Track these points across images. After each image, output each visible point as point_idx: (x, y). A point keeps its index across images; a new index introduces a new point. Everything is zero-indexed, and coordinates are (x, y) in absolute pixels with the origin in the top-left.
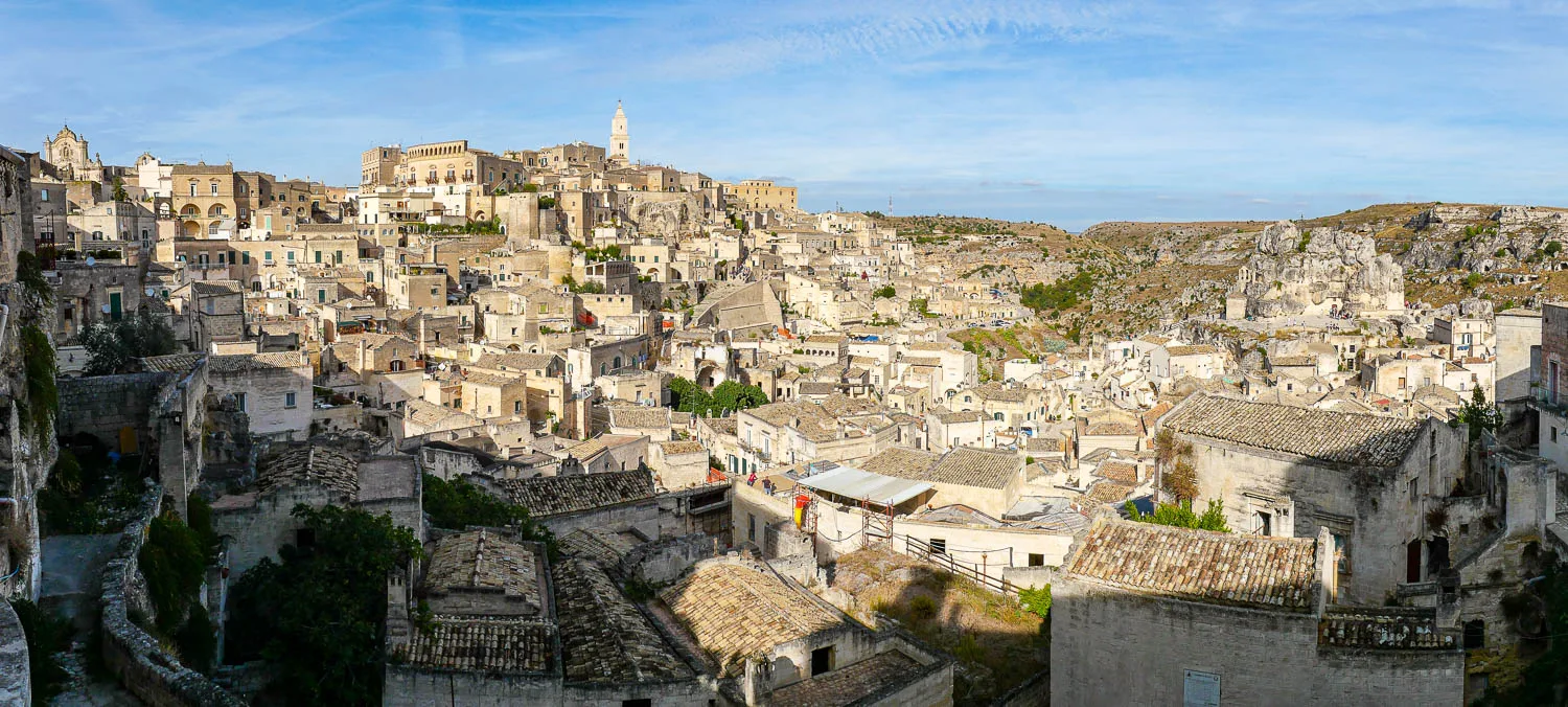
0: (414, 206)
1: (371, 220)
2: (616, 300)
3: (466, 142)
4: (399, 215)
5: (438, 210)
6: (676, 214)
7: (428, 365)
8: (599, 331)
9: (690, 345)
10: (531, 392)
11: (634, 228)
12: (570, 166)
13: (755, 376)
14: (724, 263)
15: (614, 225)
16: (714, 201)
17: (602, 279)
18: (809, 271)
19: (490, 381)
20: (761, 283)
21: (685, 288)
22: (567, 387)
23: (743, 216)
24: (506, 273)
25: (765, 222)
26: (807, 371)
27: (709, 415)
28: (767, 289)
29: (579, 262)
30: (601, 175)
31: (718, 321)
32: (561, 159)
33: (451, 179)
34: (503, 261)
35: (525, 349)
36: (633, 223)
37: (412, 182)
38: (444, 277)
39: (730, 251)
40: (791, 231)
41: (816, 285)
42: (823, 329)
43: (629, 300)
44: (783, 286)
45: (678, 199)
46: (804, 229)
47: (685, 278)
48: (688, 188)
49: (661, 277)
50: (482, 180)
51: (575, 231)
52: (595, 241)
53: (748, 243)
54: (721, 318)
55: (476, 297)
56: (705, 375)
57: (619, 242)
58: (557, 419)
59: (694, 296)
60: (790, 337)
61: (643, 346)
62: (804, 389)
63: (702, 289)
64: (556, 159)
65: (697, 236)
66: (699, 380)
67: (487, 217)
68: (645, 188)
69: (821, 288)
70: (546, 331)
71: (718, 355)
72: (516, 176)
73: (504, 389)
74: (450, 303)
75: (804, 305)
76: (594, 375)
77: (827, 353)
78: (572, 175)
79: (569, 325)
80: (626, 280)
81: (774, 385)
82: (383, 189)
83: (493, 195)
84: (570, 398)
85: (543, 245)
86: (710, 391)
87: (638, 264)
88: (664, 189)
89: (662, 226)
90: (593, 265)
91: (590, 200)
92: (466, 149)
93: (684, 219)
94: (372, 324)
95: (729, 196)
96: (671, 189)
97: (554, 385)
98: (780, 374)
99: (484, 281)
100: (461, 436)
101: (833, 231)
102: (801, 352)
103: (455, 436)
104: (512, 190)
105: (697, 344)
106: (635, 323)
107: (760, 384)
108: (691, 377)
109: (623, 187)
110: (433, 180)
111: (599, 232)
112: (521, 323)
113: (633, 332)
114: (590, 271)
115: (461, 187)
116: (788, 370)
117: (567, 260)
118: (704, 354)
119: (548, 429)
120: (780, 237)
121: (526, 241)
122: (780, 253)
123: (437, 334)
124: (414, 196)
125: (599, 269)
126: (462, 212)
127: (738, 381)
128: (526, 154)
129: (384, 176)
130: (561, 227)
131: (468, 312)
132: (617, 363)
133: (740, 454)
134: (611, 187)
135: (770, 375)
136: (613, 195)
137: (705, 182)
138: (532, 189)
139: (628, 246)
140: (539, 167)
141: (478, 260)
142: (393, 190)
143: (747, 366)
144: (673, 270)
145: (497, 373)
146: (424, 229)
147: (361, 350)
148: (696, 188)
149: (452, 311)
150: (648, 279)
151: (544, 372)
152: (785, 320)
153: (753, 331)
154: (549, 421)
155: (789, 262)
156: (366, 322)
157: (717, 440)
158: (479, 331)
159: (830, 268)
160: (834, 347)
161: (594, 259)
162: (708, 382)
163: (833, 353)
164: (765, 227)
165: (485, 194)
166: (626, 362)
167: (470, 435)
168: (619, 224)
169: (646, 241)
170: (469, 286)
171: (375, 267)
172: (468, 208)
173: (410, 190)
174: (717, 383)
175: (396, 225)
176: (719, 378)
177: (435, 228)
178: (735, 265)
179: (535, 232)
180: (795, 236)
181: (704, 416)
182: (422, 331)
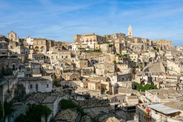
0: (83, 47)
1: (74, 49)
2: (124, 65)
3: (94, 34)
4: (80, 48)
5: (88, 47)
6: (141, 47)
7: (81, 79)
8: (120, 72)
9: (139, 76)
10: (102, 85)
11: (131, 51)
12: (117, 38)
13: (155, 83)
14: (151, 58)
15: (126, 50)
16: (150, 44)
17: (122, 61)
18: (174, 60)
19: (93, 82)
20: (160, 63)
21: (141, 63)
22: (110, 84)
23: (158, 48)
24: (102, 60)
25: (163, 49)
26: (168, 83)
27: (141, 91)
28: (161, 64)
29: (117, 58)
30: (124, 39)
31: (149, 71)
32: (116, 36)
33: (91, 41)
34: (101, 58)
35: (104, 76)
36: (131, 49)
37: (83, 42)
38: (87, 61)
39: (153, 55)
40: (170, 51)
41: (174, 63)
42: (176, 73)
43: (127, 66)
44: (166, 63)
45: (141, 44)
46: (173, 50)
47: (142, 61)
48: (144, 42)
49: (136, 61)
50: (97, 41)
51: (118, 51)
52: (122, 53)
53: (158, 53)
54: (150, 70)
55: (94, 65)
56: (143, 82)
57: (127, 53)
58: (107, 91)
59: (143, 65)
60: (167, 75)
61: (129, 76)
62: (166, 86)
63: (146, 64)
64: (115, 36)
65: (145, 52)
66: (141, 83)
67: (98, 48)
68: (134, 42)
69: (175, 64)
70: (108, 72)
71: (146, 78)
72: (105, 40)
73: (96, 84)
74: (89, 66)
75: (171, 68)
76: (118, 81)
77: (175, 79)
78: (117, 40)
79: (114, 71)
80: (127, 62)
81: (160, 85)
82: (77, 43)
83: (100, 44)
84: (111, 86)
85: (110, 54)
86: (143, 86)
87: (131, 58)
88: (138, 42)
89: (137, 50)
90: (120, 58)
91: (121, 45)
92: (94, 35)
93: (142, 48)
94: (70, 71)
95: (155, 43)
96: (140, 42)
97: (107, 83)
98: (161, 83)
99: (97, 62)
100: (84, 93)
101: (181, 51)
102: (168, 78)
103: (83, 93)
104: (104, 43)
105: (141, 75)
106: (128, 71)
107: (156, 85)
108: (139, 82)
109: (129, 42)
110: (87, 41)
111: (123, 51)
112: (103, 70)
113: (127, 73)
114: (119, 60)
115: (93, 43)
116: (164, 82)
117: (114, 57)
118: (142, 78)
119: (105, 93)
120: (166, 52)
121: (106, 54)
122: (166, 56)
123: (85, 73)
124: (83, 44)
125: (121, 59)
126: (93, 48)
127: (150, 84)
128: (108, 35)
129: (78, 40)
130: (114, 51)
131: (92, 68)
132: (123, 79)
133: (146, 100)
134: (126, 42)
135: (158, 83)
136: (126, 44)
137: (148, 40)
138: (109, 43)
139: (129, 55)
140: (111, 38)
141: (96, 58)
142: (79, 43)
143: (154, 81)
144: (139, 59)
145: (95, 81)
146: (85, 51)
147: (67, 76)
148: (146, 42)
149: (89, 68)
150: (133, 61)
151: (105, 81)
152: (166, 71)
153: (157, 73)
154: (106, 91)
155: (168, 58)
156: (69, 70)
157: (141, 97)
158: (95, 72)
159: (180, 59)
160: (176, 78)
161: (121, 57)
162: (143, 84)
163: (176, 79)
164: (163, 50)
165: (98, 44)
166: (125, 79)
167: (86, 93)
168: (127, 50)
169: (133, 53)
170: (93, 63)
171: (74, 59)
172: (94, 47)
173: (83, 43)
174: (145, 84)
175: (79, 50)
176: (146, 83)
177: (87, 51)
178: (154, 58)
179: (108, 52)
180: (170, 52)
181: (139, 91)
182: (82, 72)
